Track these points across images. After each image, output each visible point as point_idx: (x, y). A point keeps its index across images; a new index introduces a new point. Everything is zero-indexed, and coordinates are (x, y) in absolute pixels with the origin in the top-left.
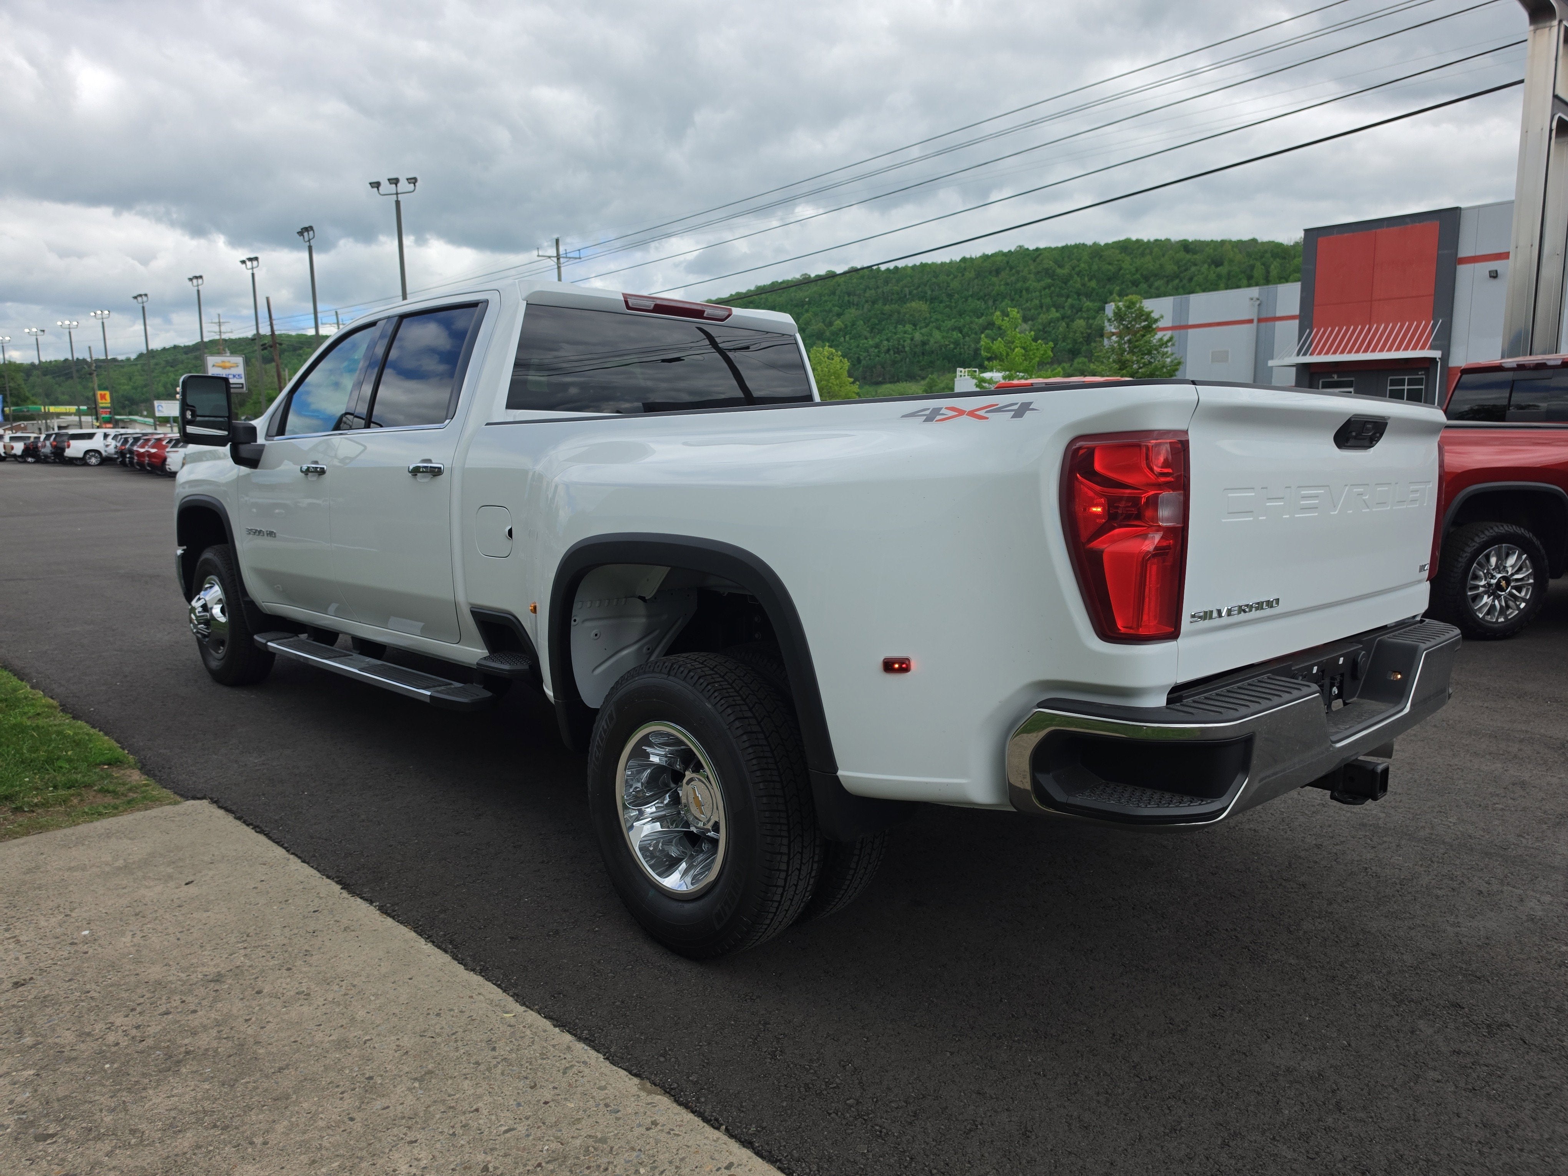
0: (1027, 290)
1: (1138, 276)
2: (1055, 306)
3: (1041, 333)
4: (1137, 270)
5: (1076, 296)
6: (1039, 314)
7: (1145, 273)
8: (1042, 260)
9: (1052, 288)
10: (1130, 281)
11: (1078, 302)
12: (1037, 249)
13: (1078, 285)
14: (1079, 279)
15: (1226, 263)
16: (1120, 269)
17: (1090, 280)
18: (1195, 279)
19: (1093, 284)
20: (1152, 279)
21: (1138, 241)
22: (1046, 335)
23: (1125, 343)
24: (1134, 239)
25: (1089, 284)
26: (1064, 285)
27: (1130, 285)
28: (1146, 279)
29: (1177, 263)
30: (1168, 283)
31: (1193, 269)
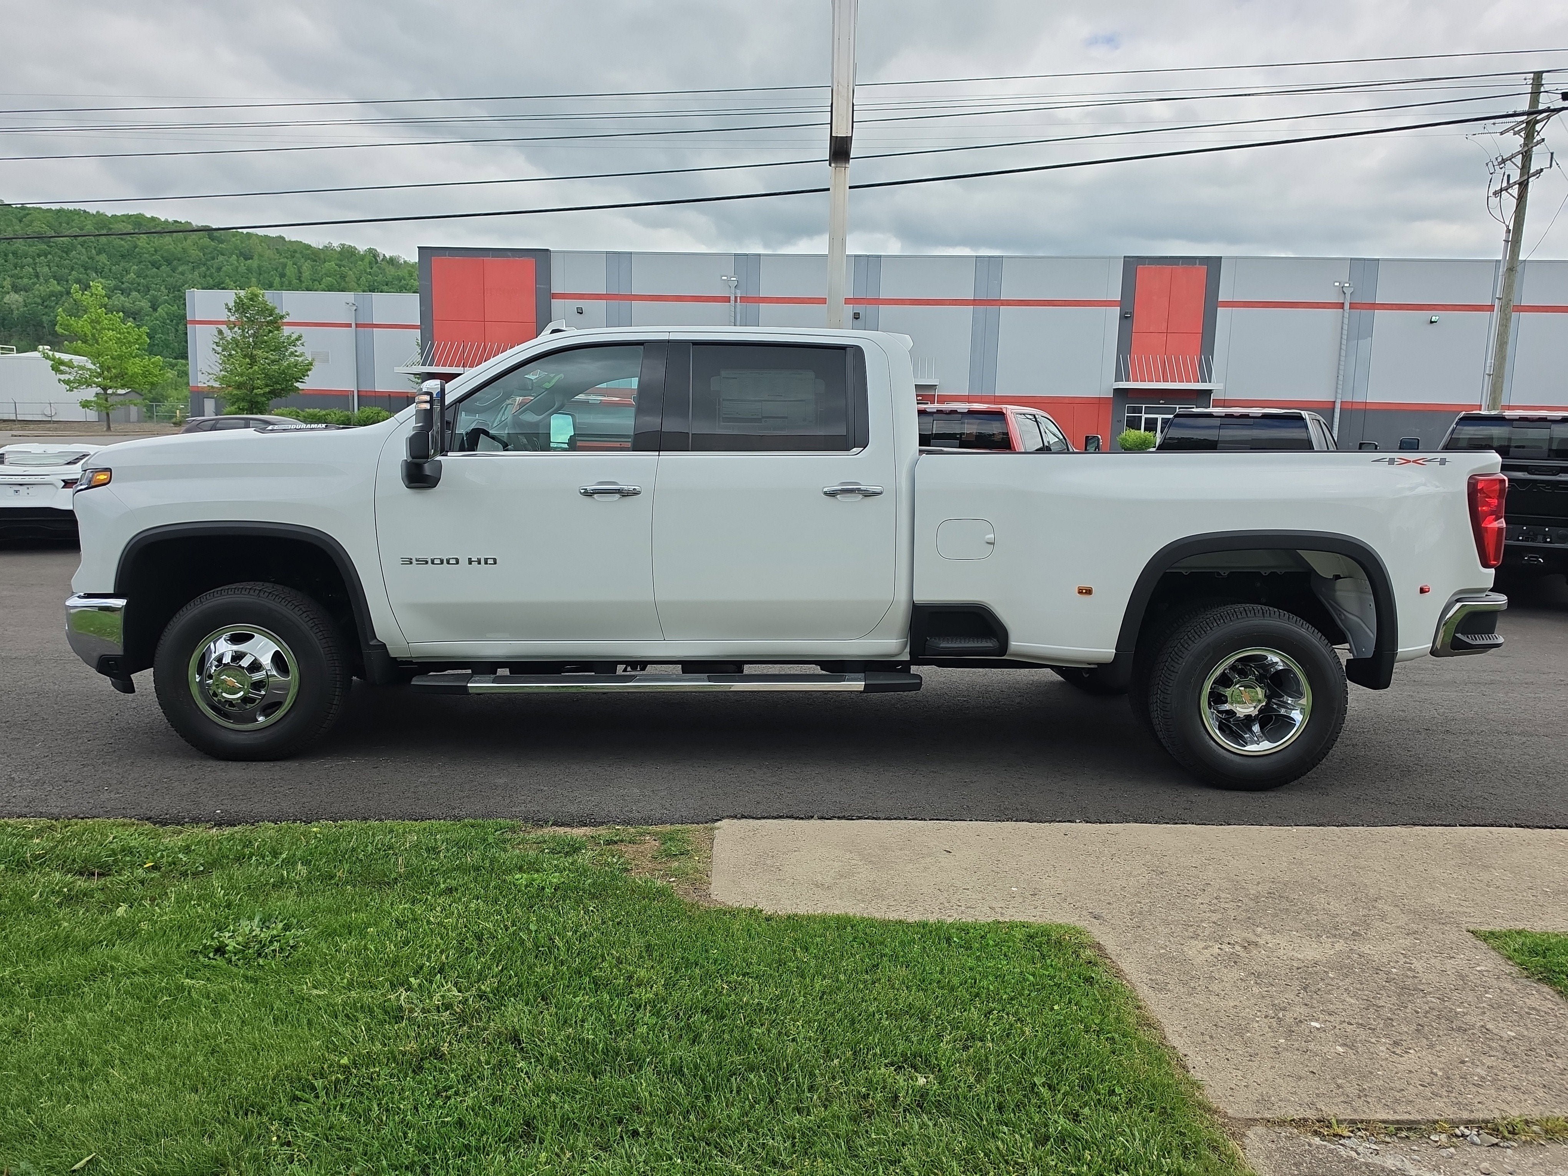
0: (14, 253)
1: (157, 257)
2: (55, 278)
3: (40, 307)
4: (156, 251)
5: (82, 270)
6: (34, 284)
7: (165, 254)
8: (32, 221)
9: (49, 257)
10: (149, 262)
11: (85, 276)
12: (23, 207)
13: (84, 258)
14: (84, 250)
15: (256, 257)
16: (136, 247)
17: (99, 253)
18: (224, 269)
19: (103, 258)
20: (175, 262)
21: (153, 219)
22: (47, 310)
23: (250, 336)
24: (148, 215)
25: (97, 258)
26: (64, 255)
27: (150, 266)
28: (169, 262)
29: (202, 249)
30: (193, 268)
31: (221, 258)
